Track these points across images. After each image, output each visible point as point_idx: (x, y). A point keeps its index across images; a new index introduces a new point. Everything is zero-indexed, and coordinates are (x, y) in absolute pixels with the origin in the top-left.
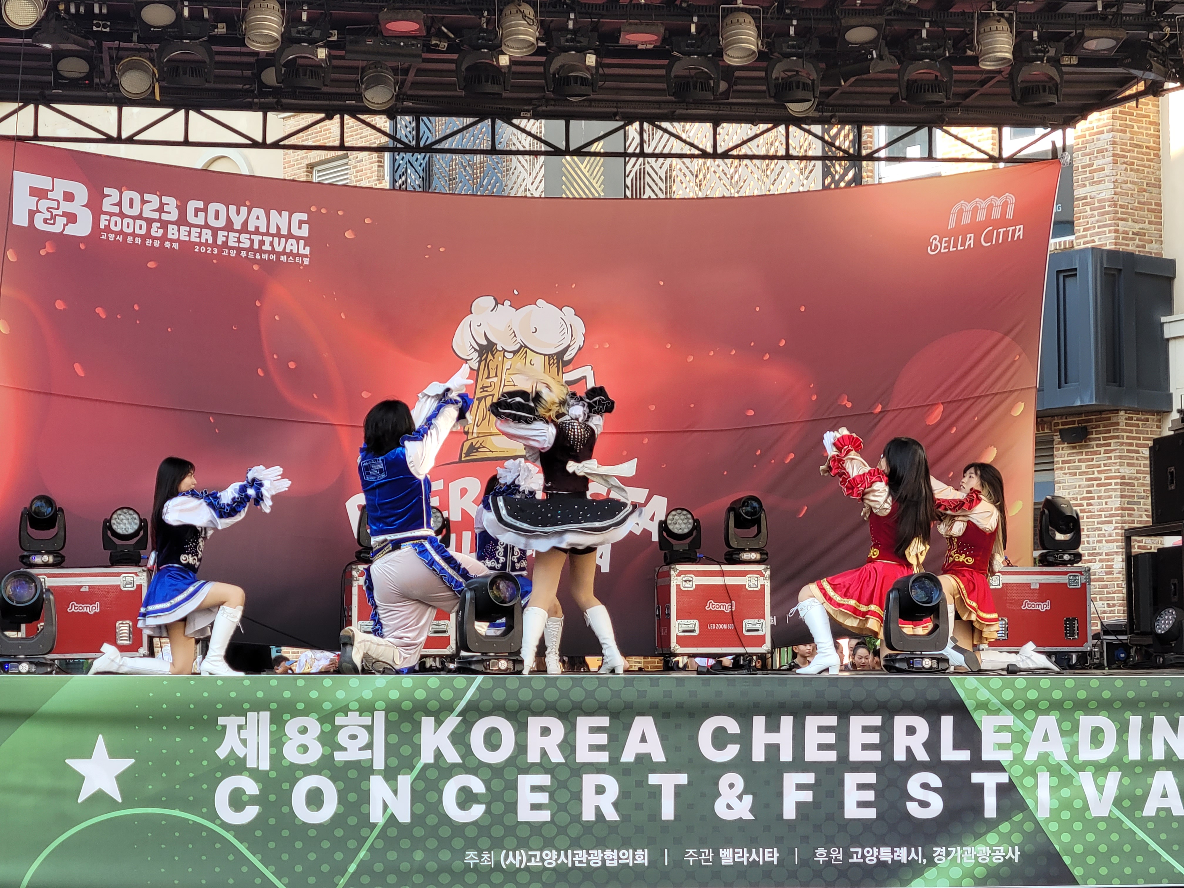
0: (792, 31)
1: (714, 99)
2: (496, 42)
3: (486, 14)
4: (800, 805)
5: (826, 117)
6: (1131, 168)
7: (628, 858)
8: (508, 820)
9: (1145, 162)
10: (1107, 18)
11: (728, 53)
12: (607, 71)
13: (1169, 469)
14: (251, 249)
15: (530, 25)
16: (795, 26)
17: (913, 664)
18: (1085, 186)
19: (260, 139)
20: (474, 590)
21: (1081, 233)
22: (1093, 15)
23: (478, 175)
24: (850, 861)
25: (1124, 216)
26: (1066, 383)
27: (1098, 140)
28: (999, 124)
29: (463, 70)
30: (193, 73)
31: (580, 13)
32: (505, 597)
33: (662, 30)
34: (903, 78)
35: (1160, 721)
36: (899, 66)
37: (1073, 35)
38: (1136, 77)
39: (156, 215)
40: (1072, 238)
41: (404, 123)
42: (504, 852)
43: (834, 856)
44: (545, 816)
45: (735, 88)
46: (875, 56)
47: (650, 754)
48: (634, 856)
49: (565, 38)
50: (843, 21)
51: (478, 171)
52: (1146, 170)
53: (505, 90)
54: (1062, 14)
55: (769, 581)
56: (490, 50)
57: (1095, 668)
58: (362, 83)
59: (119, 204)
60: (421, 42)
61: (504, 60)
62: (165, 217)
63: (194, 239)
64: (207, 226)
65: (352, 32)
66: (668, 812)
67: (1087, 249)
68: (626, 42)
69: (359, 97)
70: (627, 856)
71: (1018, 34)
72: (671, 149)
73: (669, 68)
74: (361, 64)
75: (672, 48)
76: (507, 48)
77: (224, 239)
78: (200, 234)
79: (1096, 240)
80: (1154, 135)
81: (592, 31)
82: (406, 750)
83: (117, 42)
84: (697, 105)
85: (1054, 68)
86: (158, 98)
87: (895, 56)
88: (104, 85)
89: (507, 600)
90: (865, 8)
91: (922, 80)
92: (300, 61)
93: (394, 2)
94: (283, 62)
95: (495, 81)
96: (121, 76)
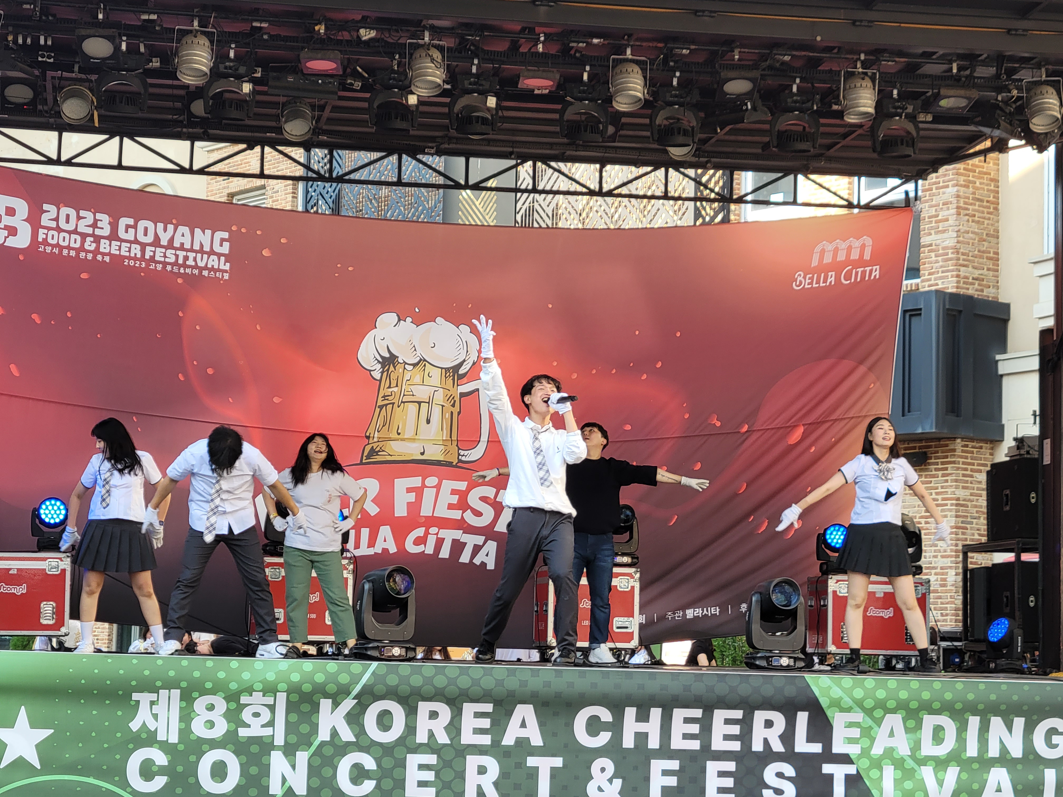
0: (675, 82)
1: (603, 142)
2: (407, 82)
3: (397, 57)
4: (665, 790)
5: (704, 161)
6: (972, 220)
8: (396, 795)
9: (986, 215)
10: (961, 80)
11: (617, 99)
12: (506, 113)
13: (1005, 491)
14: (176, 264)
15: (437, 67)
16: (678, 78)
17: (771, 661)
18: (931, 234)
19: (187, 166)
20: (373, 582)
21: (926, 277)
22: (948, 76)
23: (383, 208)
25: (966, 263)
26: (909, 412)
27: (944, 193)
28: (858, 174)
29: (375, 107)
30: (128, 103)
31: (483, 59)
32: (400, 589)
33: (558, 76)
34: (774, 129)
35: (996, 722)
36: (771, 118)
37: (930, 94)
38: (984, 135)
39: (90, 231)
40: (918, 281)
41: (317, 155)
44: (430, 792)
45: (622, 132)
46: (749, 107)
47: (529, 738)
49: (469, 81)
50: (722, 74)
51: (383, 204)
52: (986, 221)
53: (413, 128)
54: (920, 75)
55: (638, 583)
56: (400, 89)
58: (282, 117)
59: (57, 219)
60: (338, 80)
61: (413, 100)
62: (98, 232)
63: (124, 253)
64: (136, 241)
65: (274, 69)
66: (544, 790)
67: (931, 291)
68: (524, 87)
69: (279, 130)
71: (880, 91)
72: (560, 186)
73: (562, 112)
74: (282, 99)
75: (565, 94)
76: (416, 88)
77: (152, 254)
78: (130, 248)
79: (940, 284)
80: (994, 190)
81: (493, 75)
82: (305, 728)
83: (60, 72)
84: (586, 147)
85: (911, 124)
86: (97, 124)
87: (768, 108)
88: (46, 112)
89: (403, 592)
90: (742, 63)
91: (791, 130)
92: (227, 95)
93: (314, 43)
94: (211, 94)
95: (404, 118)
96: (63, 104)
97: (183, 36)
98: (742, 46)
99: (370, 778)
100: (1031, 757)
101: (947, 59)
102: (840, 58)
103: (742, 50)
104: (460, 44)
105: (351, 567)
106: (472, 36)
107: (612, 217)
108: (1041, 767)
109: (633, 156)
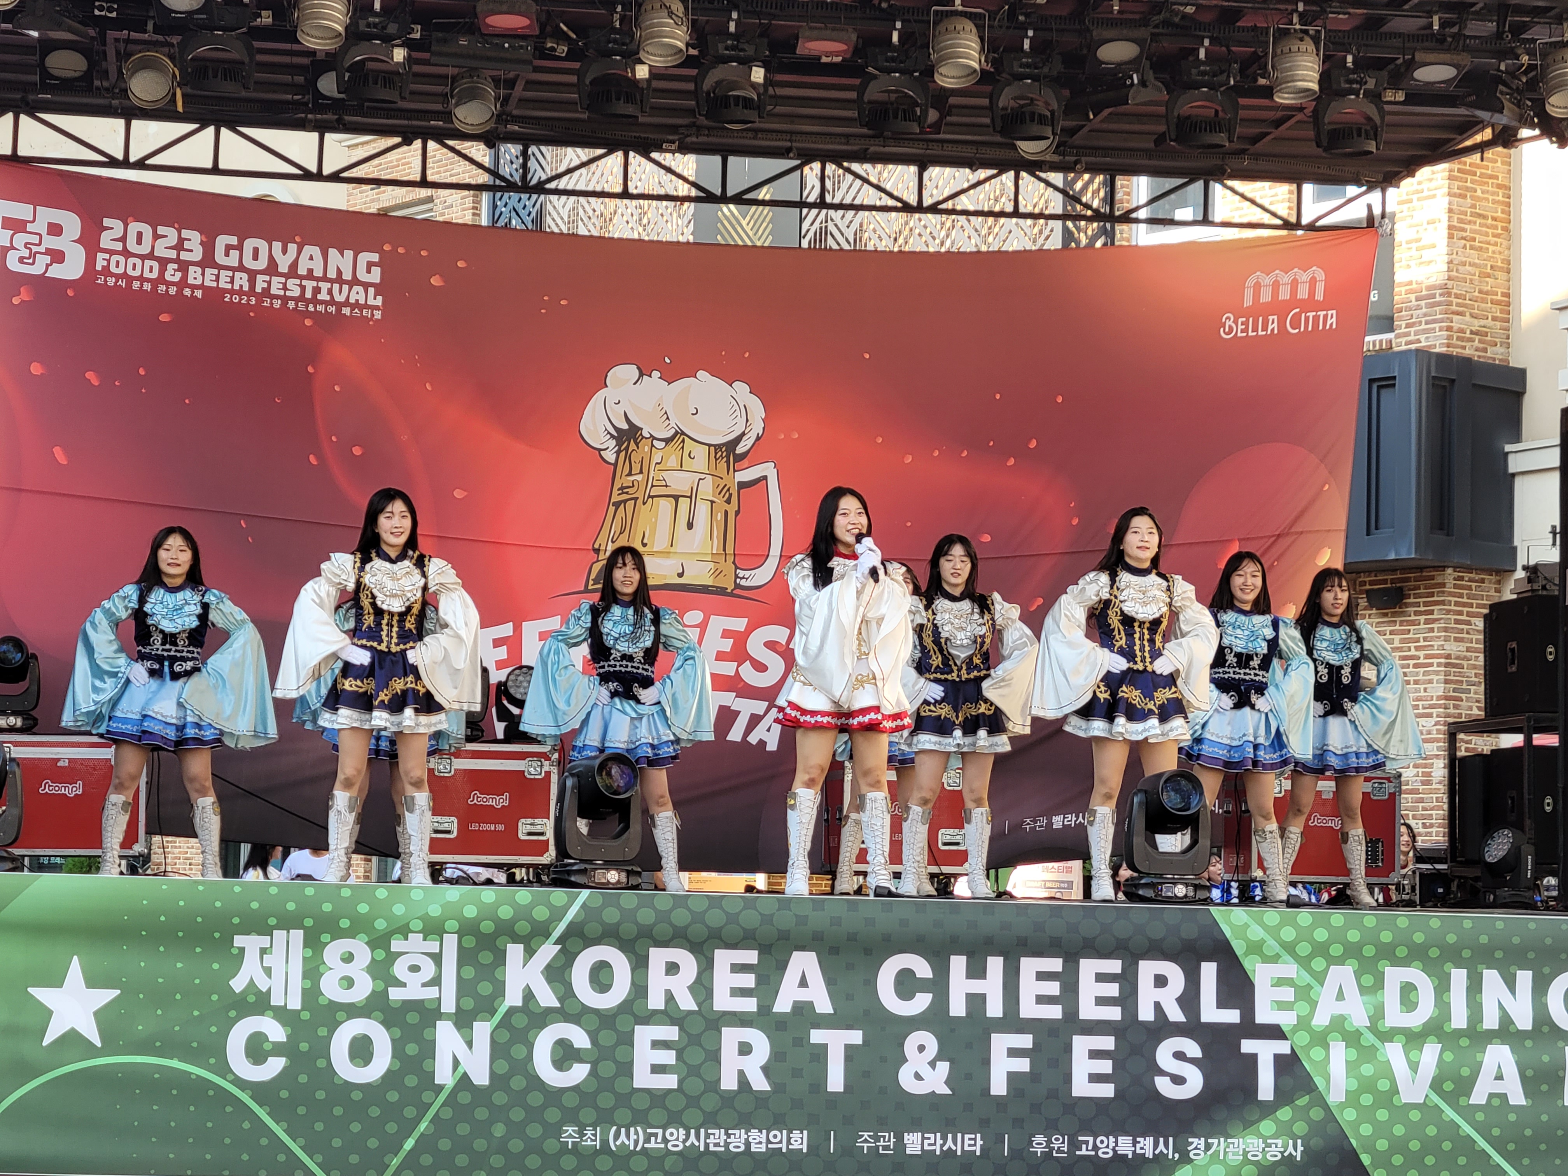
0: (1027, 45)
1: (921, 133)
2: (633, 47)
3: (619, 8)
4: (1012, 1077)
5: (1069, 162)
6: (1471, 246)
7: (781, 1142)
8: (620, 1086)
9: (1490, 238)
10: (1445, 40)
11: (941, 70)
12: (780, 91)
13: (1509, 644)
14: (301, 298)
15: (677, 24)
16: (1031, 39)
17: (1161, 890)
18: (1409, 267)
19: (313, 169)
20: (578, 775)
21: (1403, 330)
22: (1427, 36)
24: (1078, 1153)
25: (1461, 309)
26: (1376, 529)
27: (1429, 206)
28: (1297, 179)
29: (588, 82)
30: (226, 75)
31: (744, 12)
32: (618, 786)
33: (854, 37)
34: (1172, 113)
35: (1491, 978)
36: (1167, 97)
37: (1399, 61)
38: (1482, 122)
39: (172, 254)
40: (1390, 336)
41: (508, 156)
42: (615, 1128)
43: (1056, 1146)
44: (670, 1081)
45: (950, 119)
46: (1136, 81)
47: (811, 1002)
48: (789, 1139)
49: (724, 45)
50: (1094, 33)
52: (1491, 248)
53: (643, 113)
54: (1386, 34)
56: (623, 57)
58: (452, 97)
59: (123, 239)
60: (533, 44)
61: (642, 72)
62: (184, 256)
63: (223, 285)
64: (241, 268)
65: (440, 28)
66: (836, 1081)
67: (1410, 351)
68: (806, 52)
69: (448, 116)
70: (779, 1139)
71: (1326, 59)
72: (864, 199)
73: (861, 90)
74: (451, 71)
75: (866, 62)
76: (646, 55)
77: (265, 285)
78: (232, 278)
79: (1423, 340)
80: (1503, 201)
81: (761, 35)
82: (485, 988)
83: (126, 32)
84: (897, 141)
85: (1373, 106)
86: (180, 109)
87: (1162, 83)
88: (107, 89)
89: (622, 790)
90: (1125, 16)
91: (1198, 116)
92: (371, 65)
94: (347, 65)
95: (629, 99)
96: (130, 78)
99: (581, 1061)
100: (1546, 1029)
101: (1425, 10)
102: (1268, 9)
107: (942, 244)
108: (1561, 1044)
109: (968, 152)
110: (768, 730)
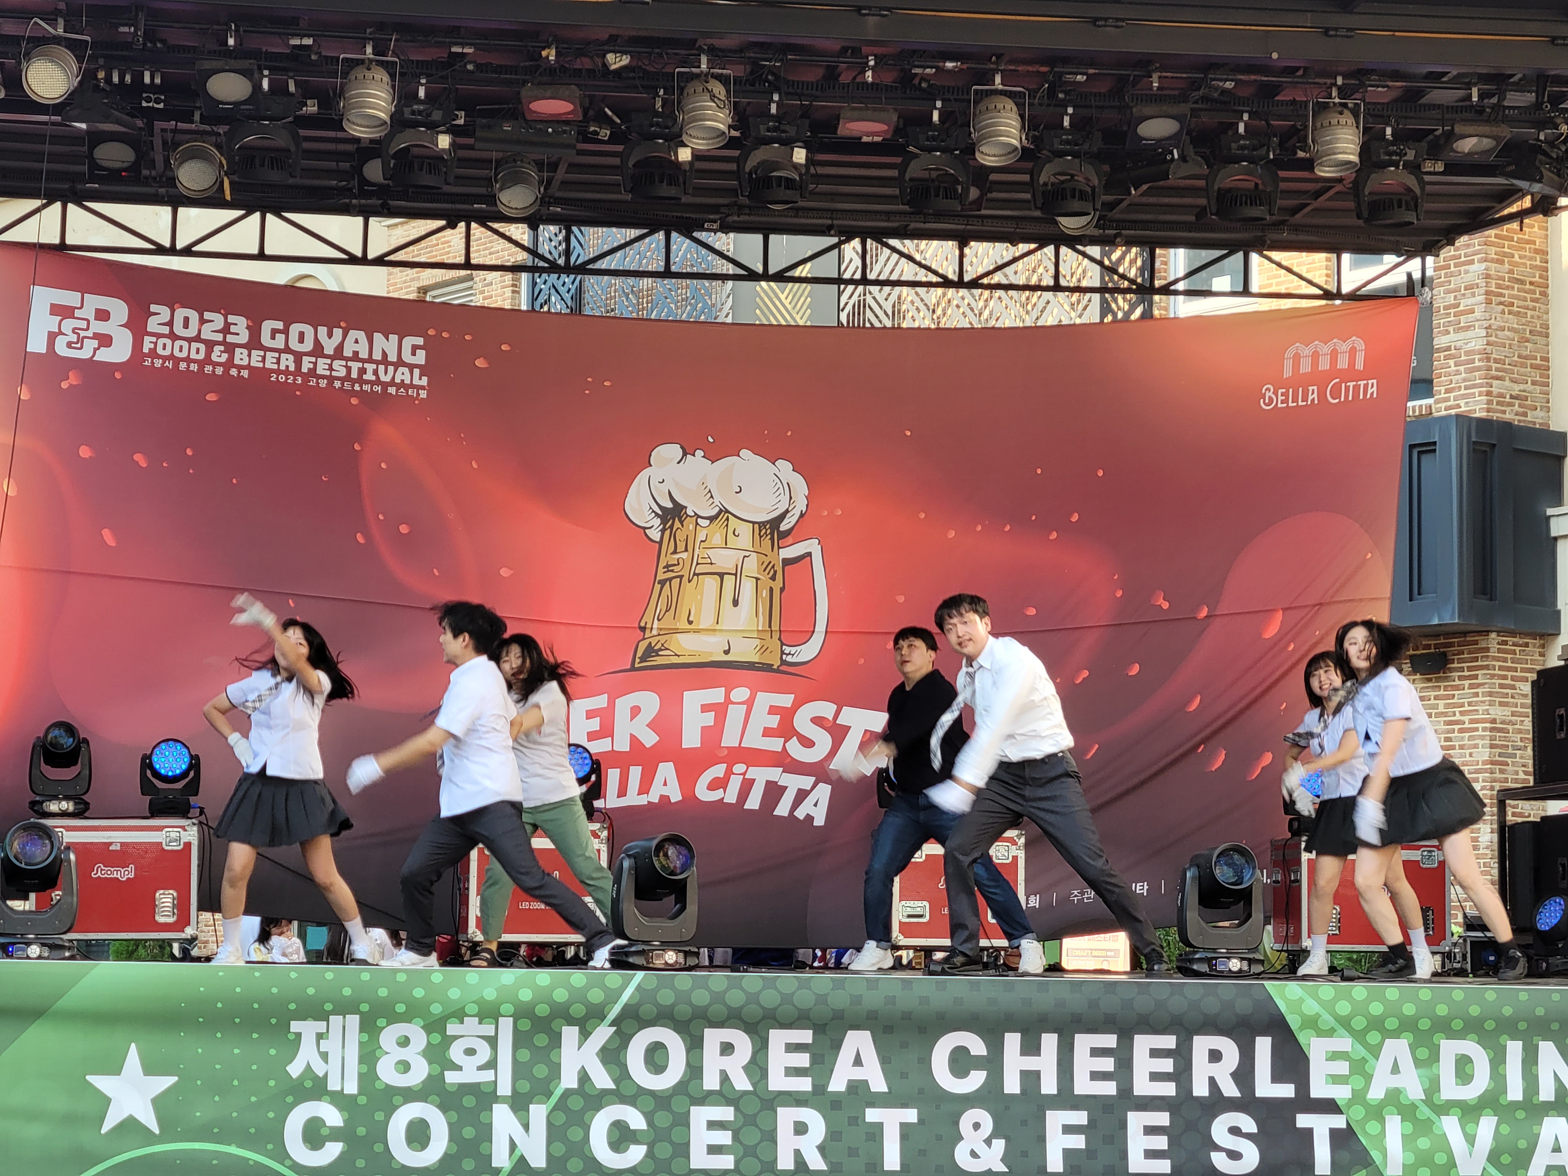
0: (1066, 122)
1: (962, 210)
2: (675, 130)
3: (661, 92)
4: (1068, 1154)
5: (1109, 236)
6: (1509, 311)
8: (677, 1167)
9: (1529, 303)
10: (1484, 111)
11: (982, 149)
12: (821, 170)
13: (1558, 710)
14: (347, 378)
15: (720, 107)
16: (1071, 116)
17: (1216, 965)
18: (1448, 333)
19: (359, 253)
20: (634, 857)
21: (1443, 396)
22: (1466, 107)
23: (645, 305)
25: (1501, 374)
26: (1419, 594)
27: (1467, 272)
28: (1337, 249)
29: (631, 164)
30: (272, 164)
31: (786, 93)
32: (675, 867)
33: (895, 117)
34: (1213, 187)
35: (1547, 1050)
36: (1208, 171)
37: (1437, 133)
38: (1521, 190)
39: (219, 337)
40: (1430, 401)
41: (547, 235)
44: (727, 1162)
46: (1176, 156)
47: (867, 1081)
49: (766, 126)
50: (1134, 110)
51: (645, 300)
52: (1529, 313)
53: (685, 193)
54: (1425, 105)
55: (1023, 852)
56: (666, 140)
57: (1456, 975)
58: (496, 182)
59: (170, 323)
60: (576, 128)
61: (684, 155)
62: (230, 338)
63: (270, 365)
64: (287, 350)
65: (484, 114)
66: (892, 1160)
67: (1450, 416)
68: (847, 132)
69: (492, 199)
71: (1366, 131)
72: (901, 275)
73: (903, 168)
74: (494, 155)
75: (907, 141)
76: (689, 138)
77: (311, 366)
78: (279, 359)
79: (1462, 405)
80: (1541, 266)
81: (803, 116)
82: (540, 1071)
83: (173, 122)
84: (939, 216)
85: (1412, 176)
86: (228, 198)
87: (1202, 157)
88: (155, 178)
89: (678, 871)
90: (1165, 92)
91: (1239, 189)
92: (415, 151)
93: (540, 75)
94: (392, 152)
95: (672, 181)
96: (178, 168)
97: (352, 68)
98: (1162, 69)
99: (638, 1142)
101: (1464, 82)
102: (1308, 83)
103: (1164, 74)
104: (752, 73)
105: (605, 834)
106: (770, 60)
107: (980, 314)
109: (1008, 228)
110: (815, 805)
